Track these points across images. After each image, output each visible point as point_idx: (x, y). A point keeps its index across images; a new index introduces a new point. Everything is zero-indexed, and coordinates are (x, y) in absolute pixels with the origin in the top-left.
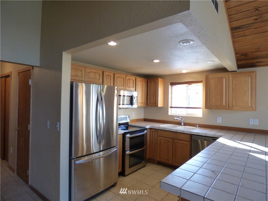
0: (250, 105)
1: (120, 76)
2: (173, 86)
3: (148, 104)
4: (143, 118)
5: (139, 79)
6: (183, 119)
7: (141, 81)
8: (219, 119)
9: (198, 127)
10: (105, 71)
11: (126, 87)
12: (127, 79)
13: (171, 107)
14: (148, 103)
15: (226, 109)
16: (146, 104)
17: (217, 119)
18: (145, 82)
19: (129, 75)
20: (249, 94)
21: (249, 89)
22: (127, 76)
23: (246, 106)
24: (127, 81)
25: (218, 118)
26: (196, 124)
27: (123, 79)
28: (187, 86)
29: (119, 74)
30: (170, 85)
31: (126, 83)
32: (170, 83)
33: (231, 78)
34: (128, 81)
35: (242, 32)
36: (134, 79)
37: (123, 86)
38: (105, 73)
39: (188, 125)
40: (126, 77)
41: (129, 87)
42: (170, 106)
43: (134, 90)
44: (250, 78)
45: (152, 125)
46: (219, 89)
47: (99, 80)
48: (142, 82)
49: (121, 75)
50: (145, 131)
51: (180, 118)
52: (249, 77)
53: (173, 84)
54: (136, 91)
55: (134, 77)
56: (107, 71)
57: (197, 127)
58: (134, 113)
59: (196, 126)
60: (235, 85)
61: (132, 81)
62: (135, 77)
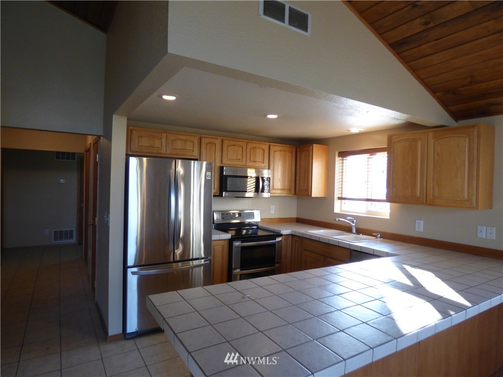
0: (466, 197)
1: (234, 143)
2: (344, 159)
3: (296, 191)
4: (296, 217)
5: (276, 148)
6: (355, 221)
7: (280, 151)
8: (419, 223)
9: (380, 238)
10: (204, 137)
11: (248, 161)
12: (249, 148)
13: (340, 198)
14: (297, 189)
15: (422, 203)
16: (293, 192)
17: (417, 223)
18: (291, 152)
19: (255, 142)
20: (465, 173)
21: (465, 161)
22: (248, 142)
23: (459, 199)
24: (248, 151)
25: (417, 221)
26: (378, 232)
27: (241, 149)
28: (368, 158)
29: (232, 140)
30: (339, 157)
31: (246, 155)
32: (340, 152)
33: (431, 141)
34: (251, 152)
35: (416, 50)
36: (266, 147)
37: (240, 160)
38: (203, 140)
39: (363, 234)
40: (247, 145)
41: (254, 162)
42: (340, 196)
43: (265, 167)
44: (467, 139)
45: (295, 230)
46: (410, 164)
47: (193, 151)
48: (283, 152)
49: (237, 141)
50: (277, 238)
51: (348, 218)
52: (466, 137)
53: (343, 154)
54: (269, 169)
55: (265, 144)
56: (208, 136)
57: (377, 238)
58: (274, 207)
59: (375, 236)
60: (438, 155)
61: (261, 152)
62: (268, 144)
